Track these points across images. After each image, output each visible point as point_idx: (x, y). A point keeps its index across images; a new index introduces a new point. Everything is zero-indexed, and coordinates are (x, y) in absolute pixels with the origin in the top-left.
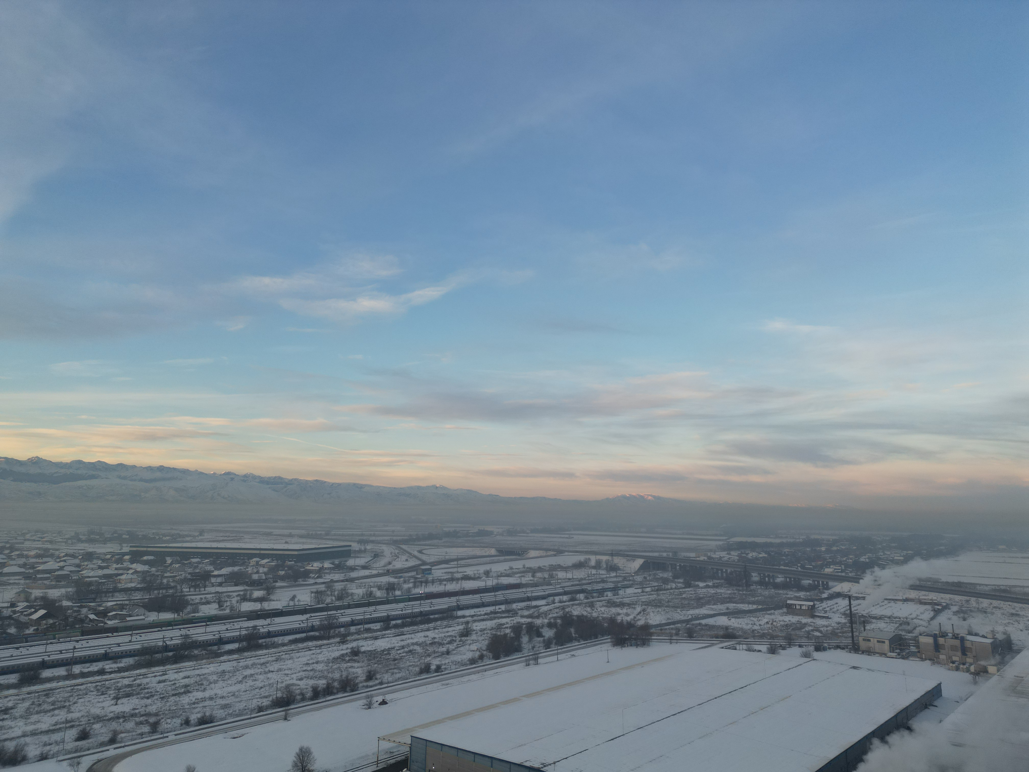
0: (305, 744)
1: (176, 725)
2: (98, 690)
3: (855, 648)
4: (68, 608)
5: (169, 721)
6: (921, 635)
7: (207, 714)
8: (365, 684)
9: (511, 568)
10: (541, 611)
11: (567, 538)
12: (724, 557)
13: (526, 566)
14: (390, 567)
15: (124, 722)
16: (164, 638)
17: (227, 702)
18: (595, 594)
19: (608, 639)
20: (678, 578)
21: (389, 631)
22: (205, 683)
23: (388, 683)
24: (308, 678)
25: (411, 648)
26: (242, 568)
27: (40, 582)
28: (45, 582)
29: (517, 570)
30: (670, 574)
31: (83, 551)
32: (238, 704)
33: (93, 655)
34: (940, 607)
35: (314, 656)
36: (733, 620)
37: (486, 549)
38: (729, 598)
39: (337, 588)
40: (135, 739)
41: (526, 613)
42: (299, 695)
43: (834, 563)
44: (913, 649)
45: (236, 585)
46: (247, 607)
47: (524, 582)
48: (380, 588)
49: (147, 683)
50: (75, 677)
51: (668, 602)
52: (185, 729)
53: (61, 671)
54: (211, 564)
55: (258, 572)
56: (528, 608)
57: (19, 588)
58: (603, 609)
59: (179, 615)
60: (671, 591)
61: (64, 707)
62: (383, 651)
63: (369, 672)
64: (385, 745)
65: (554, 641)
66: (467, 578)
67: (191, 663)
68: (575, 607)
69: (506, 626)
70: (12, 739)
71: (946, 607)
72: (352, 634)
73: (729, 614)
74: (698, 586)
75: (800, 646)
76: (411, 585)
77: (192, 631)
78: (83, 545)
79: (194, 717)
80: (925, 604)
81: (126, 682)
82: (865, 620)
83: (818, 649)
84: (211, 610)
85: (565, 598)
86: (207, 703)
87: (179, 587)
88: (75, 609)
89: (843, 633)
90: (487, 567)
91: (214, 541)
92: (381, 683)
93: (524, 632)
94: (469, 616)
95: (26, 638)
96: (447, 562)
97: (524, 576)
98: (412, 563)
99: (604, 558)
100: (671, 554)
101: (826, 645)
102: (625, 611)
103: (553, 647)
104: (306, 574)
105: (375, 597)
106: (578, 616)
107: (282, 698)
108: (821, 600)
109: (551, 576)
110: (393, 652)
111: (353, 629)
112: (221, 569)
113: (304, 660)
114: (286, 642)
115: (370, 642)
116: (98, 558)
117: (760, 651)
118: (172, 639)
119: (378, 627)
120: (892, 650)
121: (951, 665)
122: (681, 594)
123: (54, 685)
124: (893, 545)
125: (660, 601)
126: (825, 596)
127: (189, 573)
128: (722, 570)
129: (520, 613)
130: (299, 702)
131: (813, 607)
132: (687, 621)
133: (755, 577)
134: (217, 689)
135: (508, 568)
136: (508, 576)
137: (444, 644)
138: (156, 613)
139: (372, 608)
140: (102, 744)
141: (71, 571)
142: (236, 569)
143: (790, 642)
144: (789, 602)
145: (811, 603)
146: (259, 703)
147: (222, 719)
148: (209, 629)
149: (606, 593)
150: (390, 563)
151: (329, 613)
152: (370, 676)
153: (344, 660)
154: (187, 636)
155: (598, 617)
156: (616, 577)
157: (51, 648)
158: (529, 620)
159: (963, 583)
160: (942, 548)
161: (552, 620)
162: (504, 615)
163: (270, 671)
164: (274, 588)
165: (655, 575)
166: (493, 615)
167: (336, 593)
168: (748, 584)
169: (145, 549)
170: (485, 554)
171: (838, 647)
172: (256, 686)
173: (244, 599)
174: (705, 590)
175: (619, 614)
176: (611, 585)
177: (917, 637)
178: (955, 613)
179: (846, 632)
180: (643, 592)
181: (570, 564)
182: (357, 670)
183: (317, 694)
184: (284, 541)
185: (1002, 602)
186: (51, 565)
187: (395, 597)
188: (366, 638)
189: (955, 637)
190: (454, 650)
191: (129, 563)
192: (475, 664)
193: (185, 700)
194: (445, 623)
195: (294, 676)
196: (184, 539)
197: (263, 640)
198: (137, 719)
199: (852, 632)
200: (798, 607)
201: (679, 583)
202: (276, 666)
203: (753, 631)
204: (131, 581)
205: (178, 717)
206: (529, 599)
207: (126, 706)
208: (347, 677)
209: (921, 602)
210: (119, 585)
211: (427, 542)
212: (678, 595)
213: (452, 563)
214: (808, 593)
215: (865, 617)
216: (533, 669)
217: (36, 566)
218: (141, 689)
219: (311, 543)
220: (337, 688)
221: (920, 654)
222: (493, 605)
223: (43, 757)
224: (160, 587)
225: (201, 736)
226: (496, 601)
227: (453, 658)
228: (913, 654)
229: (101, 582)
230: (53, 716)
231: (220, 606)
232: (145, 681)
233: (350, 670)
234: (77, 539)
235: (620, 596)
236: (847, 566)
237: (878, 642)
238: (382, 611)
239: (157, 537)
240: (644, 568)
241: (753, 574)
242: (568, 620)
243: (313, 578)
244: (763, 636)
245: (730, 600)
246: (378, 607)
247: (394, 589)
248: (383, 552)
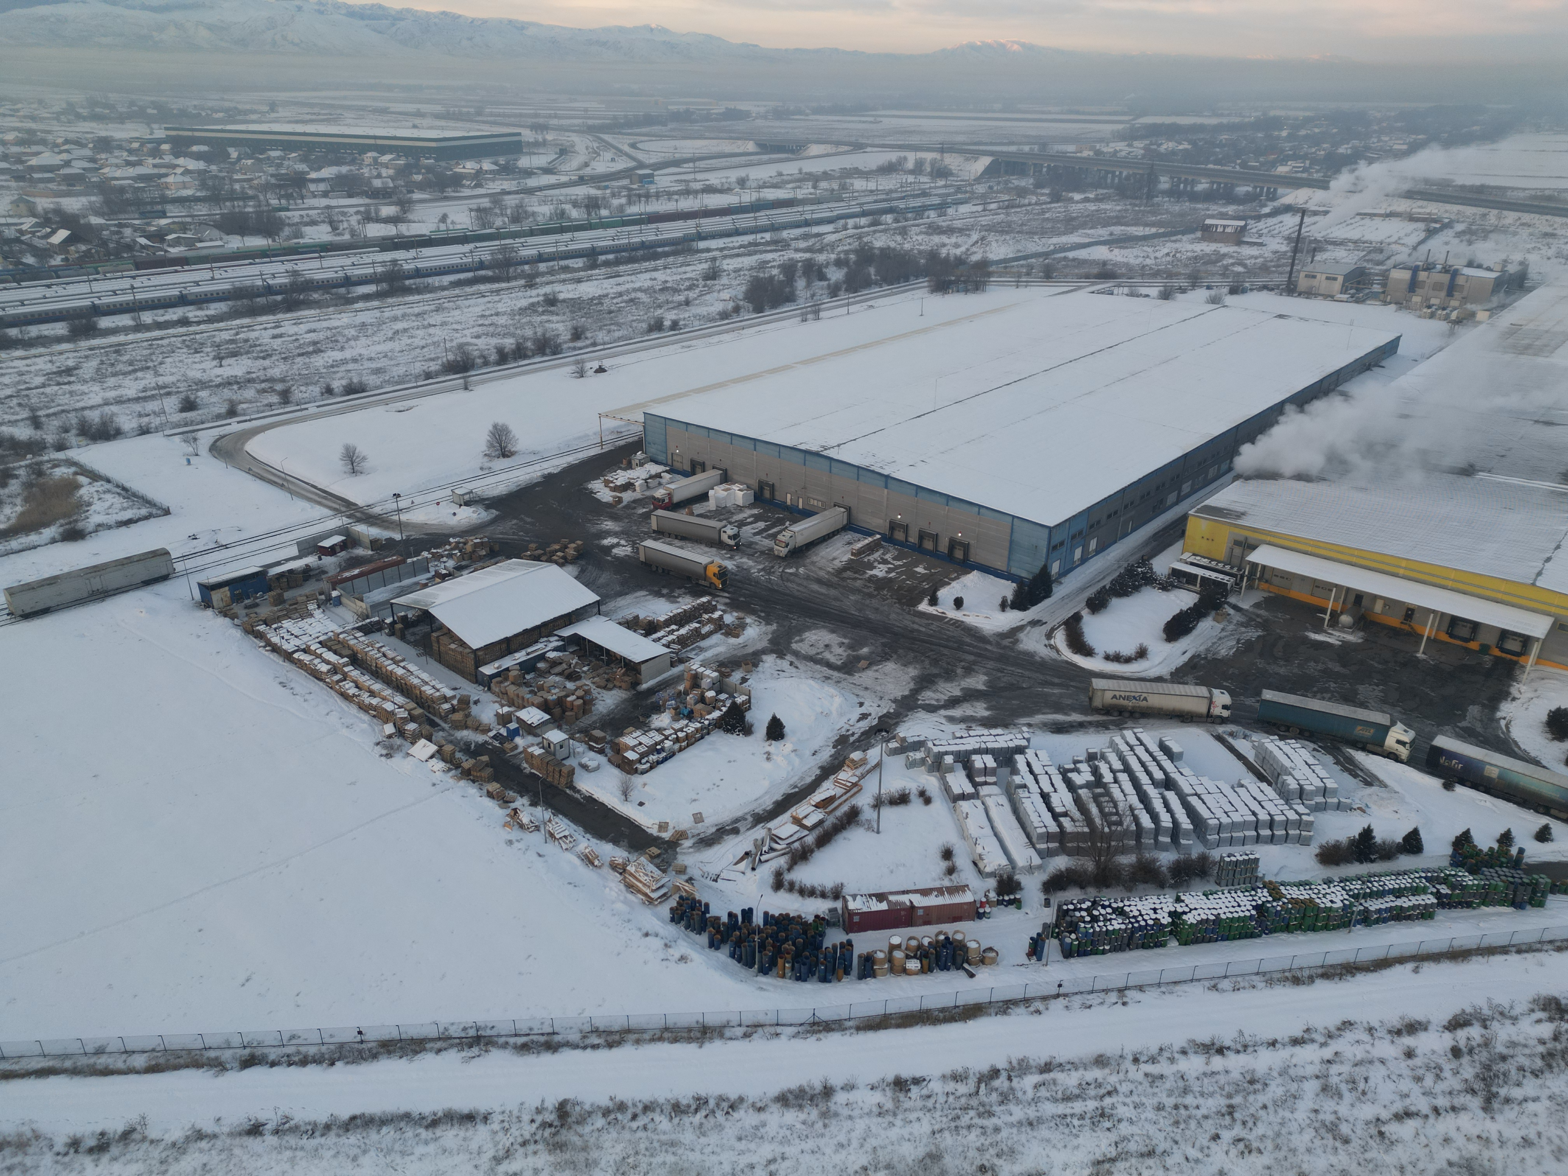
0: (500, 421)
1: (314, 394)
2: (187, 346)
3: (1291, 289)
4: (102, 227)
5: (303, 388)
6: (1394, 267)
7: (355, 380)
8: (571, 345)
9: (780, 174)
10: (825, 241)
11: (871, 122)
12: (1121, 151)
13: (804, 171)
14: (588, 171)
15: (239, 389)
16: (261, 275)
17: (379, 365)
18: (910, 215)
19: (924, 282)
20: (1043, 187)
21: (597, 271)
22: (340, 339)
23: (604, 344)
24: (487, 335)
25: (633, 295)
26: (352, 168)
27: (42, 185)
28: (51, 186)
29: (789, 178)
30: (1031, 181)
31: (91, 136)
32: (395, 369)
33: (165, 298)
34: (1438, 226)
35: (490, 305)
36: (1116, 251)
37: (740, 142)
38: (1117, 217)
39: (508, 203)
40: (263, 412)
41: (802, 244)
42: (479, 357)
43: (1295, 157)
44: (1377, 288)
45: (350, 196)
46: (375, 230)
47: (800, 197)
48: (575, 204)
49: (257, 339)
50: (147, 328)
51: (1022, 225)
52: (328, 399)
53: (125, 320)
54: (304, 159)
55: (379, 176)
56: (806, 237)
57: (12, 195)
58: (920, 238)
59: (274, 241)
60: (1029, 208)
61: (148, 368)
62: (592, 299)
63: (575, 329)
64: (609, 424)
65: (844, 286)
66: (710, 190)
67: (313, 312)
68: (878, 235)
69: (774, 264)
70: (91, 408)
71: (1448, 225)
72: (543, 274)
73: (1113, 242)
74: (1072, 199)
75: (1209, 288)
76: (623, 201)
77: (301, 266)
78: (86, 124)
79: (337, 384)
80: (1417, 220)
81: (226, 336)
82: (1317, 247)
83: (1234, 291)
84: (320, 234)
85: (863, 221)
86: (351, 366)
87: (262, 197)
88: (113, 229)
89: (1278, 266)
90: (742, 173)
91: (297, 122)
92: (594, 344)
93: (799, 273)
94: (717, 249)
95: (56, 272)
96: (677, 163)
97: (800, 187)
98: (621, 164)
99: (929, 156)
100: (1036, 148)
101: (1247, 285)
102: (953, 240)
103: (843, 295)
104: (457, 181)
105: (570, 219)
106: (882, 249)
107: (455, 361)
108: (1259, 218)
109: (843, 187)
110: (607, 301)
111: (542, 267)
112: (319, 169)
113: (478, 310)
114: (445, 284)
115: (570, 287)
116: (120, 147)
117: (1147, 296)
118: (274, 276)
119: (581, 265)
120: (1344, 290)
121: (1425, 310)
122: (1043, 212)
123: (121, 338)
124: (1399, 124)
125: (1009, 224)
126: (1266, 210)
127: (272, 175)
128: (1113, 173)
129: (794, 244)
130: (481, 367)
131: (1243, 229)
132: (1046, 255)
133: (1164, 183)
134: (360, 347)
135: (774, 174)
136: (775, 186)
137: (680, 290)
138: (239, 238)
139: (567, 236)
140: (219, 417)
141: (84, 169)
142: (344, 169)
143: (1195, 281)
144: (1208, 222)
145: (1242, 223)
146: (425, 368)
147: (377, 388)
148: (326, 263)
149: (926, 214)
150: (586, 165)
151: (503, 242)
152: (577, 335)
153: (536, 311)
154: (295, 273)
155: (912, 250)
156: (945, 186)
157: (97, 286)
158: (807, 255)
159: (1489, 187)
160: (1475, 128)
161: (842, 256)
162: (769, 248)
163: (430, 325)
164: (411, 202)
165: (1006, 182)
166: (751, 249)
167: (509, 212)
168: (1150, 196)
169: (190, 133)
170: (737, 151)
171: (1265, 288)
172: (415, 344)
173: (368, 218)
174: (1080, 206)
175: (944, 245)
176: (936, 201)
177: (1388, 270)
178: (1459, 235)
179: (1283, 265)
180: (984, 210)
181: (874, 168)
182: (557, 325)
183: (503, 357)
184: (411, 124)
185: (1537, 216)
186: (47, 158)
187: (600, 218)
188: (564, 281)
189: (1446, 270)
190: (696, 299)
191: (172, 157)
192: (727, 318)
193: (319, 361)
194: (681, 259)
195: (466, 332)
196: (248, 118)
197: (412, 281)
198: (258, 386)
199: (1293, 265)
200: (1220, 229)
201: (1043, 195)
202: (437, 319)
203: (1144, 267)
204: (185, 186)
205: (315, 384)
206: (807, 223)
207: (236, 368)
208: (544, 335)
209: (1412, 218)
210: (168, 192)
211: (644, 130)
212: (1038, 214)
213: (685, 165)
214: (1241, 207)
215: (1320, 241)
216: (812, 326)
217: (24, 158)
218: (251, 346)
219: (455, 129)
220: (532, 350)
221: (1383, 298)
222: (752, 233)
223: (144, 431)
224: (232, 196)
225: (353, 409)
226: (756, 227)
227: (694, 310)
228: (1374, 296)
229: (139, 188)
230: (136, 379)
231: (334, 229)
232: (252, 335)
233: (547, 325)
234: (71, 113)
235: (948, 218)
236: (1314, 161)
237: (1327, 278)
238: (584, 240)
239: (204, 114)
240: (990, 172)
241: (1162, 179)
242: (866, 255)
243: (469, 187)
244: (1156, 274)
245: (1118, 221)
246: (576, 234)
247: (598, 207)
248: (573, 146)
